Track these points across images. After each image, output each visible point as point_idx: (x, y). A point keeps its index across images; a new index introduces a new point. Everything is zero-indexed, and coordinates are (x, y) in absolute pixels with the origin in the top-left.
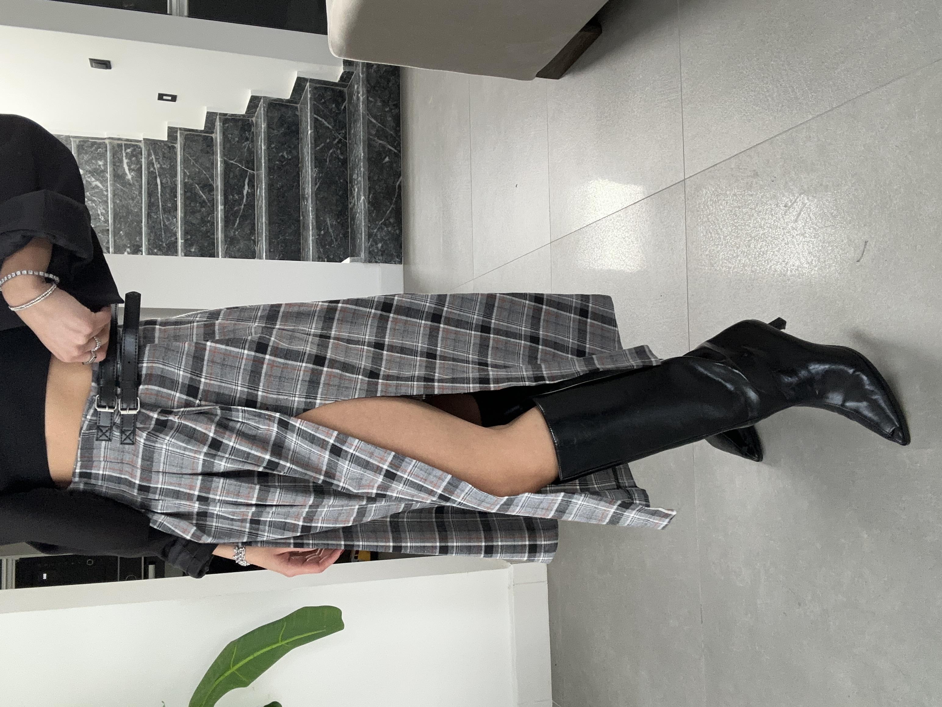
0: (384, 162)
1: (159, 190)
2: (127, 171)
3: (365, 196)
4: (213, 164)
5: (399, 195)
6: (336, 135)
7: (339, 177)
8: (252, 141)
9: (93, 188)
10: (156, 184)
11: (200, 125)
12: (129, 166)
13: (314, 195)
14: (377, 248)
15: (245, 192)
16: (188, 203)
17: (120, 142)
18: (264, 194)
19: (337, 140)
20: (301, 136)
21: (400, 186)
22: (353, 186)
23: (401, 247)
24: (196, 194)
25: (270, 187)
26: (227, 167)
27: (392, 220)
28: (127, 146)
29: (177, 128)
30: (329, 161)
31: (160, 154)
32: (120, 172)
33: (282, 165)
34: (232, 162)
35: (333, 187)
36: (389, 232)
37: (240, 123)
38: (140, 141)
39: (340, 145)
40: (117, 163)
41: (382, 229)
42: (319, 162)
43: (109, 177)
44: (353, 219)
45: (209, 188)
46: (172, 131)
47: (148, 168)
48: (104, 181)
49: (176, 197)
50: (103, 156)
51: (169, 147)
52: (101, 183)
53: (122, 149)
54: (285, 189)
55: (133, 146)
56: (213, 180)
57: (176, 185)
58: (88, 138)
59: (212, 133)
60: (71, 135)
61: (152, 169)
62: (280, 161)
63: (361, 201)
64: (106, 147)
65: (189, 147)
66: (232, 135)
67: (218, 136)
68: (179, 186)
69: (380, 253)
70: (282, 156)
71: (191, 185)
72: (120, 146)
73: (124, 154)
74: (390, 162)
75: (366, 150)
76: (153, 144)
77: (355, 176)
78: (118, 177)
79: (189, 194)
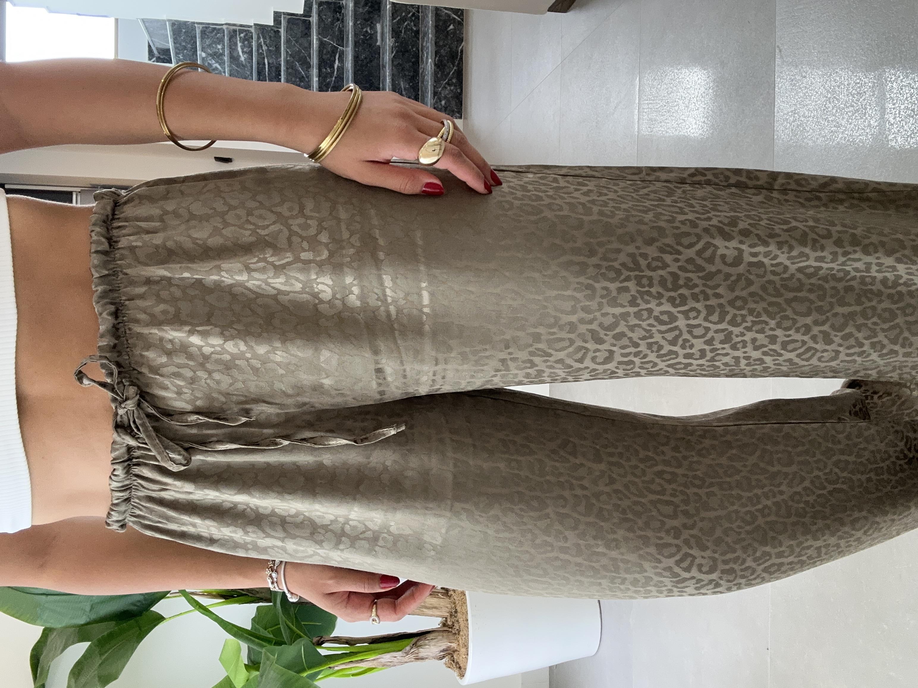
0: (449, 29)
1: (267, 69)
2: (241, 54)
3: (432, 59)
4: (310, 44)
5: (461, 58)
6: (411, 9)
7: (413, 46)
8: (343, 22)
9: (214, 70)
10: (264, 64)
11: (300, 10)
12: (242, 49)
13: (391, 62)
14: (441, 104)
15: (336, 67)
16: (289, 78)
17: (234, 28)
18: (350, 65)
19: (411, 14)
20: (382, 12)
21: (462, 51)
22: (423, 53)
23: (461, 104)
24: (297, 70)
25: (356, 58)
26: (322, 45)
27: (454, 81)
28: (241, 32)
29: (281, 13)
30: (405, 32)
31: (268, 37)
32: (235, 54)
33: (367, 40)
34: (325, 39)
35: (407, 55)
36: (452, 91)
37: (332, 6)
38: (251, 27)
39: (413, 18)
40: (232, 47)
41: (446, 88)
42: (396, 33)
43: (226, 58)
44: (423, 82)
45: (308, 66)
46: (277, 16)
47: (258, 50)
48: (222, 64)
49: (280, 75)
50: (221, 41)
51: (275, 32)
52: (220, 65)
53: (236, 35)
54: (368, 60)
55: (246, 31)
56: (310, 58)
57: (280, 65)
58: (209, 24)
59: (310, 16)
60: (196, 21)
61: (261, 51)
62: (363, 35)
63: (429, 64)
64: (224, 32)
65: (291, 29)
66: (325, 15)
67: (314, 19)
68: (282, 63)
69: (443, 109)
70: (366, 31)
71: (293, 62)
72: (235, 31)
73: (238, 39)
74: (455, 29)
75: (434, 18)
76: (262, 29)
77: (424, 44)
78: (234, 58)
79: (290, 70)
